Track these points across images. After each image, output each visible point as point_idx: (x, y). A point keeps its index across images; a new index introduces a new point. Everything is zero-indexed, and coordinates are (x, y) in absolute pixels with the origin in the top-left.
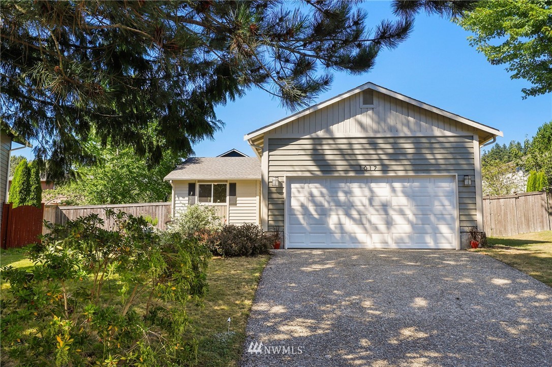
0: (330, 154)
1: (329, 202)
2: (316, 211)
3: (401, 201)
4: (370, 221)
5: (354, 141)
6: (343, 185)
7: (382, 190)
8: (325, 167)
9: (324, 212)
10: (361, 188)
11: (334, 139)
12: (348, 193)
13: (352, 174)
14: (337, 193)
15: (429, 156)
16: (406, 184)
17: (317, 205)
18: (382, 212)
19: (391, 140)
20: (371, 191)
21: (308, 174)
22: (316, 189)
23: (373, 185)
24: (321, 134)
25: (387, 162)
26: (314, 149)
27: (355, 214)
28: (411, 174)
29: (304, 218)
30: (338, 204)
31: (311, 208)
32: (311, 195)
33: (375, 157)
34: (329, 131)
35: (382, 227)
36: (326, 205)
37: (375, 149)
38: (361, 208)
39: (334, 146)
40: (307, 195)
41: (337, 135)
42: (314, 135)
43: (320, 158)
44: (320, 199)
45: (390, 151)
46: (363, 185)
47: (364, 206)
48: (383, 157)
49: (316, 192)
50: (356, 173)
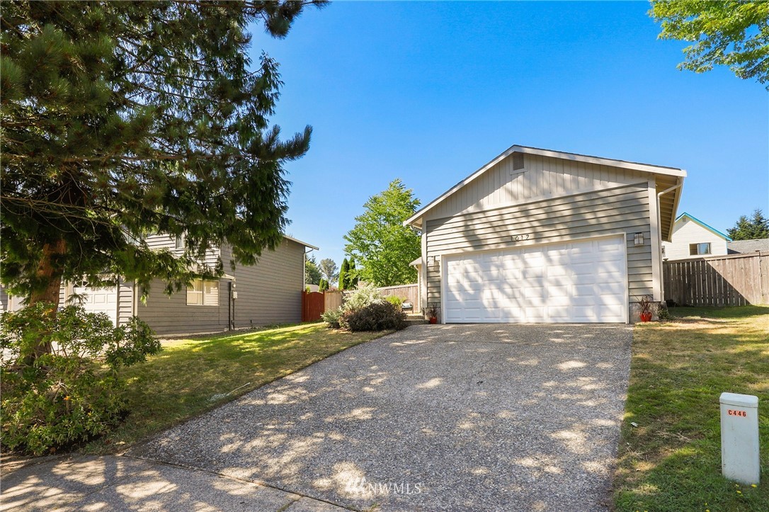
0: (480, 229)
1: (482, 278)
2: (471, 286)
3: (557, 271)
4: (522, 295)
5: (504, 211)
6: (495, 258)
7: (536, 261)
8: (476, 242)
9: (478, 288)
10: (513, 260)
11: (484, 212)
12: (501, 266)
13: (502, 246)
14: (490, 267)
16: (563, 251)
17: (471, 281)
18: (536, 284)
19: (544, 204)
20: (525, 263)
21: (460, 251)
22: (468, 264)
23: (526, 256)
24: (471, 209)
25: (540, 229)
26: (466, 226)
27: (508, 290)
28: (567, 238)
29: (459, 294)
30: (491, 280)
31: (466, 285)
32: (467, 272)
33: (527, 225)
34: (479, 205)
35: (536, 300)
36: (480, 281)
37: (528, 216)
38: (513, 281)
39: (484, 220)
40: (462, 271)
41: (486, 208)
42: (465, 212)
43: (471, 233)
44: (473, 274)
45: (543, 216)
46: (516, 257)
47: (516, 278)
48: (536, 224)
49: (470, 269)
50: (507, 245)
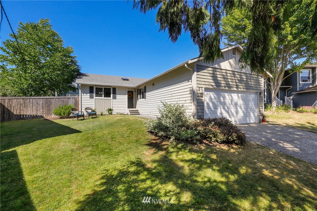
0: (219, 77)
1: (217, 102)
2: (213, 106)
3: (240, 102)
4: (231, 111)
5: (228, 72)
6: (222, 94)
7: (235, 96)
8: (218, 83)
9: (216, 108)
10: (228, 95)
11: (221, 69)
12: (224, 98)
13: (227, 88)
14: (220, 97)
15: (250, 83)
16: (242, 94)
17: (213, 103)
18: (235, 108)
19: (239, 74)
20: (232, 97)
21: (211, 87)
22: (212, 95)
23: (232, 94)
24: (216, 66)
25: (238, 84)
26: (213, 74)
27: (226, 108)
28: (245, 90)
29: (208, 110)
30: (221, 103)
31: (211, 105)
32: (211, 97)
33: (234, 81)
34: (220, 66)
35: (235, 114)
37: (234, 77)
38: (228, 105)
39: (221, 73)
40: (209, 98)
41: (223, 68)
42: (214, 66)
43: (215, 78)
44: (214, 100)
45: (239, 79)
46: (229, 94)
47: (229, 104)
48: (237, 81)
49: (213, 97)
50: (228, 88)
